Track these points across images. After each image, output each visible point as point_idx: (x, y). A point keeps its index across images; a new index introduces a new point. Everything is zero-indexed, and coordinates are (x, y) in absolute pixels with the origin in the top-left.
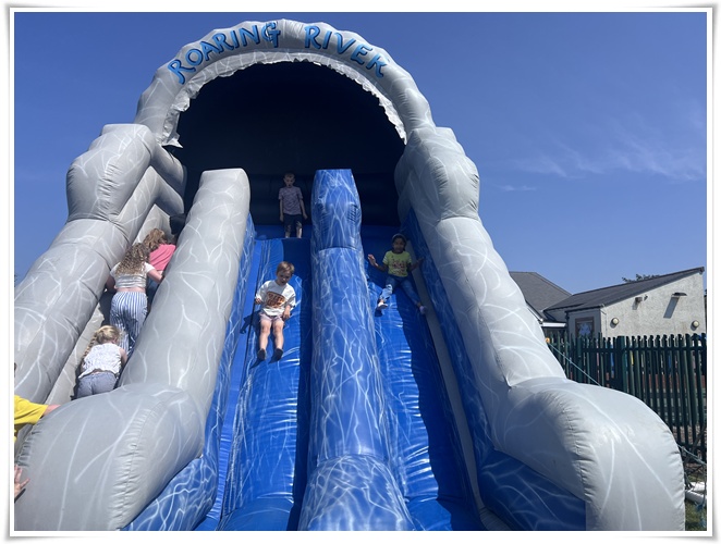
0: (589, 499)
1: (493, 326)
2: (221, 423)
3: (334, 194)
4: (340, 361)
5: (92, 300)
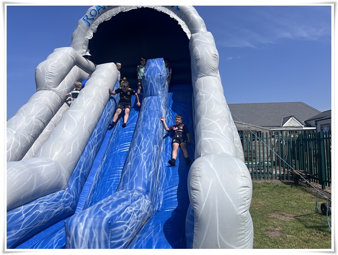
0: (195, 209)
2: (83, 175)
3: (151, 70)
4: (137, 148)
5: (41, 124)
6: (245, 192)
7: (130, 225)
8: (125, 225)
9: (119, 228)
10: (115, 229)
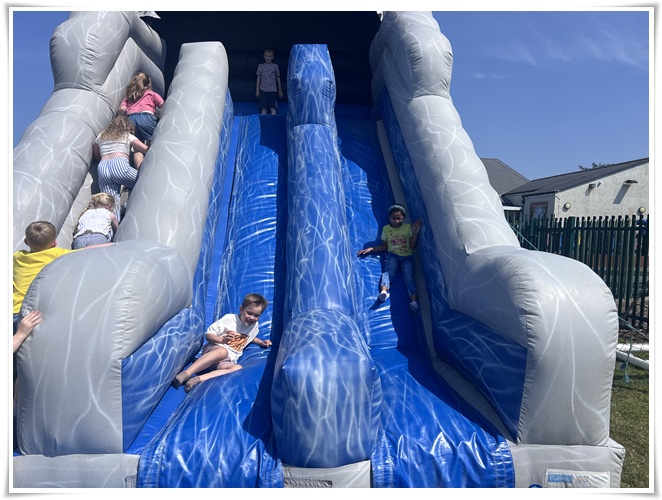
0: (531, 347)
1: (456, 200)
2: (207, 280)
3: (310, 69)
6: (615, 319)
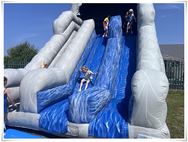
3: (113, 23)
4: (104, 66)
5: (56, 52)
6: (164, 89)
7: (99, 102)
8: (97, 102)
9: (94, 103)
10: (92, 103)
